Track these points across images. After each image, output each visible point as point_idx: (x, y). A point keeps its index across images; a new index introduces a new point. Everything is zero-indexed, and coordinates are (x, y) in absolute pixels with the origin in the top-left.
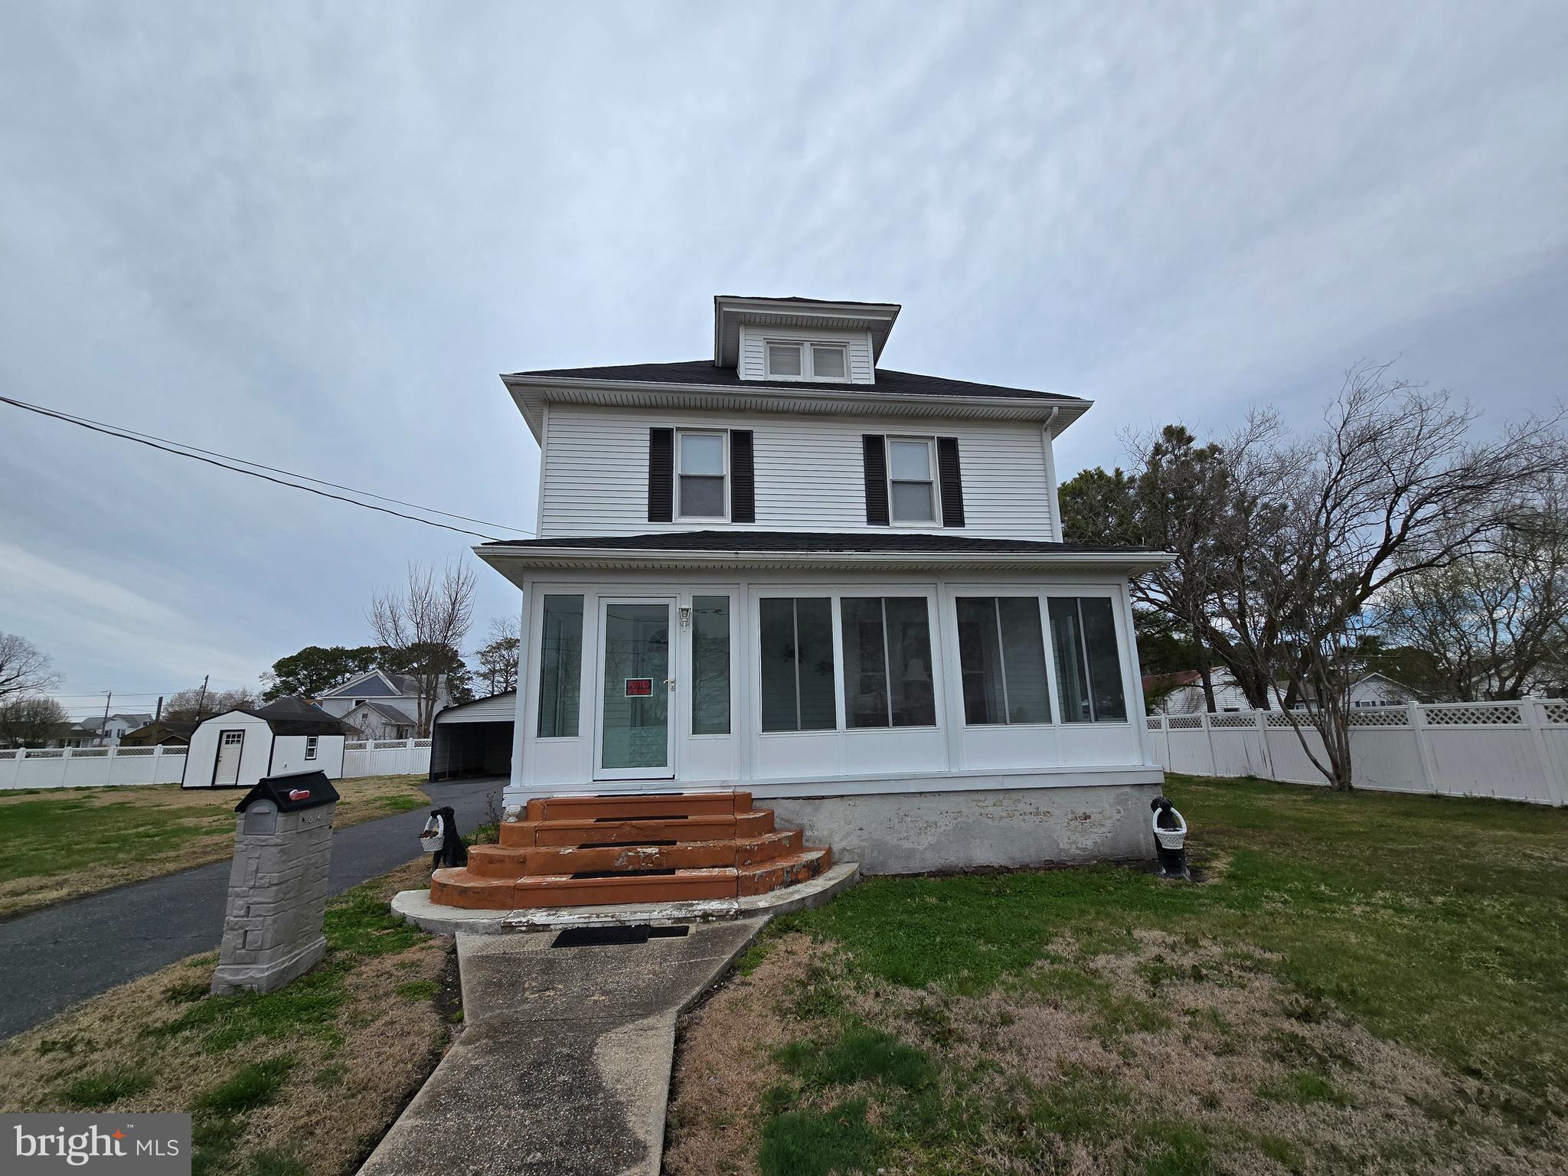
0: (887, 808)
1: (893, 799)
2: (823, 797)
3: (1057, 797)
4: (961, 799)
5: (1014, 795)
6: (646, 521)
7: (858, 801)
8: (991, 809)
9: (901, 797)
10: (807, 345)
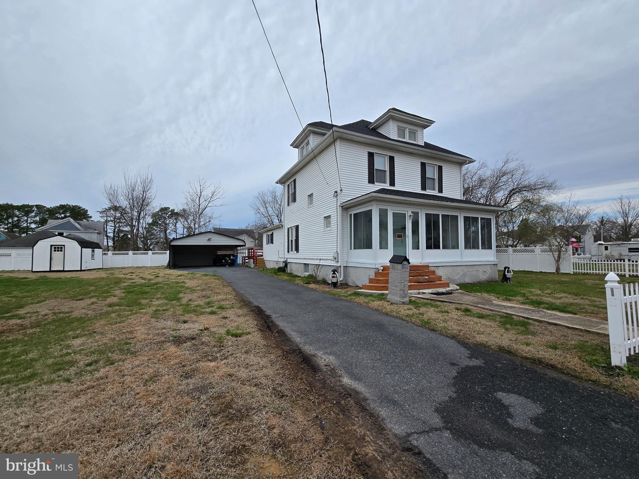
0: (450, 269)
1: (452, 267)
2: (439, 266)
3: (480, 267)
4: (464, 267)
5: (473, 266)
6: (367, 183)
7: (445, 267)
8: (469, 270)
9: (453, 267)
10: (407, 129)
